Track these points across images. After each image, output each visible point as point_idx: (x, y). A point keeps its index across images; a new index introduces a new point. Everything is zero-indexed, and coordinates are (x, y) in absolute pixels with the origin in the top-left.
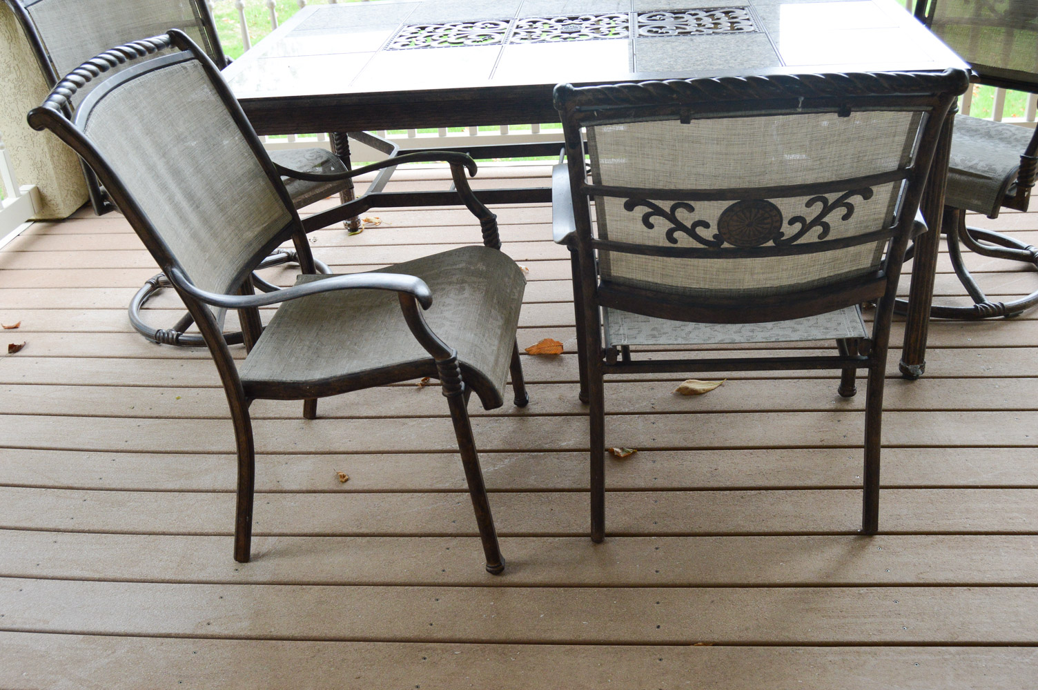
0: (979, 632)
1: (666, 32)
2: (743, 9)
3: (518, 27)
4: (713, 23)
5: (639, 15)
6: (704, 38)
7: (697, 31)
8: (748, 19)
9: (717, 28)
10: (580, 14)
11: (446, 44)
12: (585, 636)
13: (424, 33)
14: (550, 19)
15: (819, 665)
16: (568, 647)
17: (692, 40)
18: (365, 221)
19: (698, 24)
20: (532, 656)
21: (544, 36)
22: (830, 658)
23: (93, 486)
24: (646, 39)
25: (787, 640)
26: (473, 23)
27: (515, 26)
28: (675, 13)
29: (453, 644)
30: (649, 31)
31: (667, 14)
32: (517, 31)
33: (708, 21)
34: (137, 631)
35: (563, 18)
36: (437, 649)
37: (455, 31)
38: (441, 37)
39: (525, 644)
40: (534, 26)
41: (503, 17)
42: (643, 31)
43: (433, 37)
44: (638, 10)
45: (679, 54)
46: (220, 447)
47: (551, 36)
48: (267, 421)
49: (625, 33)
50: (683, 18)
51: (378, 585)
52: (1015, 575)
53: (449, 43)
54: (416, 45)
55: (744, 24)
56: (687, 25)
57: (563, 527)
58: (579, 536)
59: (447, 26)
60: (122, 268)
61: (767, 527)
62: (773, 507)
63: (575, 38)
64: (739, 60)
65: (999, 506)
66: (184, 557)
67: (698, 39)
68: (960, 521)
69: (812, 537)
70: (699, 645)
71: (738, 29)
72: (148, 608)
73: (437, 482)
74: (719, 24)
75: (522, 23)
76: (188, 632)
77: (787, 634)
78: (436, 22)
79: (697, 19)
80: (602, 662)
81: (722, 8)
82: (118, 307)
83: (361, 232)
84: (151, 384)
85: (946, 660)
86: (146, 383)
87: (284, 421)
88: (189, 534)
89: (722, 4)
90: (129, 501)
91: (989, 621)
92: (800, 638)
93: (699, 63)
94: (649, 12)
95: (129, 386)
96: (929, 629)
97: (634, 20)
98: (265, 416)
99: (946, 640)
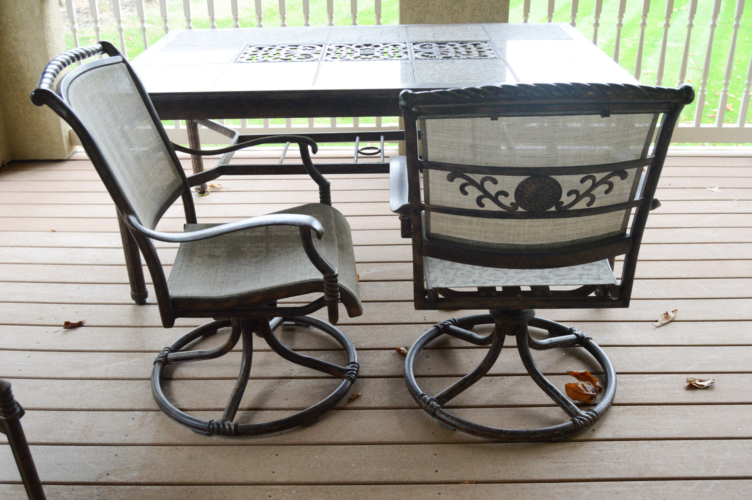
0: (657, 471)
1: (435, 57)
2: (486, 43)
3: (329, 50)
4: (467, 52)
5: (414, 44)
6: (461, 61)
7: (455, 56)
8: (490, 50)
9: (470, 55)
10: (372, 42)
11: (279, 60)
12: (385, 479)
13: (262, 52)
14: (351, 45)
15: (550, 495)
16: (373, 486)
17: (453, 62)
18: (210, 186)
19: (456, 52)
20: (348, 493)
21: (348, 57)
22: (558, 490)
23: (14, 375)
24: (421, 61)
25: (527, 479)
26: (297, 46)
27: (327, 49)
28: (439, 44)
29: (290, 486)
30: (422, 55)
31: (434, 45)
32: (329, 52)
33: (462, 50)
34: (53, 480)
35: (360, 45)
36: (279, 490)
37: (284, 51)
38: (274, 55)
39: (343, 485)
40: (341, 49)
41: (318, 42)
42: (418, 55)
43: (269, 55)
44: (413, 41)
45: (445, 72)
46: (110, 347)
47: (353, 57)
48: (144, 329)
49: (405, 56)
50: (445, 47)
51: (233, 445)
52: (680, 432)
53: (281, 59)
54: (257, 60)
55: (487, 53)
56: (448, 52)
57: (366, 403)
58: (377, 409)
59: (278, 48)
60: (29, 217)
61: (509, 401)
62: (513, 388)
63: (370, 59)
64: (487, 77)
65: (666, 386)
66: (86, 427)
67: (457, 62)
68: (641, 396)
69: (540, 408)
70: (466, 484)
71: (484, 56)
72: (61, 464)
73: (273, 372)
74: (471, 52)
75: (331, 47)
76: (92, 480)
77: (526, 475)
78: (270, 44)
79: (455, 48)
80: (398, 496)
81: (471, 41)
82: (27, 245)
83: (208, 194)
84: (55, 301)
85: (636, 490)
86: (52, 301)
87: (157, 328)
88: (90, 410)
89: (472, 39)
90: (42, 386)
91: (664, 463)
92: (536, 477)
93: (459, 78)
94: (421, 43)
95: (38, 303)
96: (623, 470)
97: (411, 48)
98: (142, 325)
99: (635, 477)
